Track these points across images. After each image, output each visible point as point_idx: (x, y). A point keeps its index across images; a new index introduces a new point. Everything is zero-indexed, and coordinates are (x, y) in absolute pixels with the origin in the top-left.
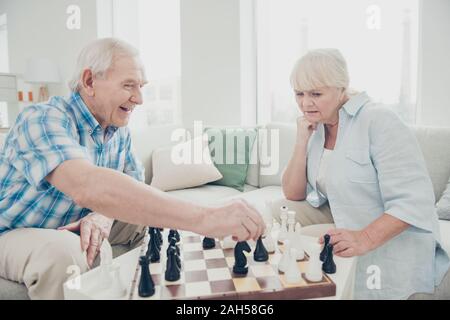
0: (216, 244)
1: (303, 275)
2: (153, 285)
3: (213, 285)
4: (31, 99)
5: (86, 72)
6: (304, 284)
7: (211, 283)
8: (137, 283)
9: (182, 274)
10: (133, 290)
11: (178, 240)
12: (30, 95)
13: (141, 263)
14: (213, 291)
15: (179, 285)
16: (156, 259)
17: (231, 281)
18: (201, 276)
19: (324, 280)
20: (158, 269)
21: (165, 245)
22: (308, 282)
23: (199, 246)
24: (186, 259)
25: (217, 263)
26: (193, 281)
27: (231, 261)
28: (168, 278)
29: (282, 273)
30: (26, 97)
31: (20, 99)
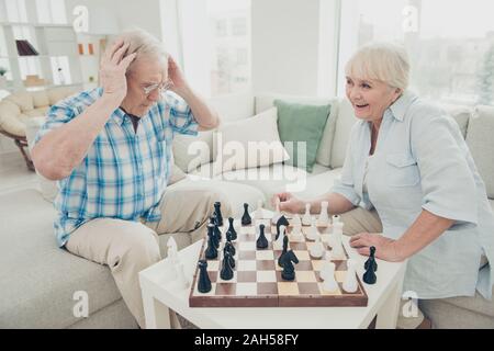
0: (269, 245)
1: (340, 285)
2: (210, 282)
3: (260, 286)
4: (91, 52)
6: (339, 294)
7: (258, 284)
8: (198, 278)
9: (235, 273)
10: (193, 285)
12: (91, 47)
13: (199, 266)
14: (258, 292)
15: (231, 284)
16: (214, 256)
17: (276, 284)
18: (251, 277)
19: (358, 292)
20: (214, 266)
21: (223, 241)
22: (344, 292)
23: (253, 245)
24: (240, 259)
25: (265, 265)
26: (244, 281)
28: (223, 276)
29: (322, 280)
30: (86, 50)
31: (81, 52)
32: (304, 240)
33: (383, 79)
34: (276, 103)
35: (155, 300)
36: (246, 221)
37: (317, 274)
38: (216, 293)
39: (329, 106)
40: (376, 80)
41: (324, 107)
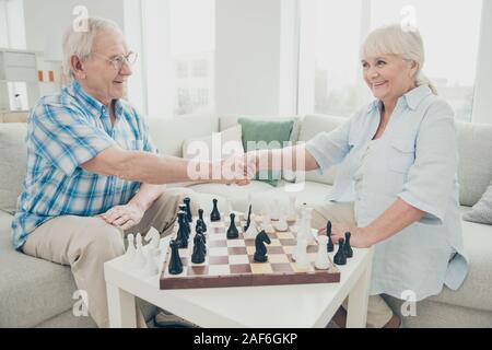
0: (240, 235)
1: (312, 263)
2: (181, 265)
3: (233, 268)
4: (52, 79)
5: (73, 58)
6: (313, 271)
7: (231, 266)
9: (207, 258)
10: (164, 268)
11: (205, 230)
12: (51, 74)
13: (171, 245)
14: (232, 272)
15: (203, 267)
16: (185, 245)
17: (249, 265)
18: (224, 261)
20: (186, 254)
21: (193, 234)
22: (316, 269)
23: (224, 236)
24: (211, 247)
25: (237, 251)
26: (216, 264)
27: (252, 250)
28: (193, 261)
29: (294, 261)
30: (46, 77)
31: (41, 79)
32: (273, 231)
33: (396, 53)
34: (240, 121)
35: (121, 291)
36: (215, 217)
37: (289, 256)
38: (188, 274)
39: (292, 122)
40: (388, 54)
41: (286, 123)
